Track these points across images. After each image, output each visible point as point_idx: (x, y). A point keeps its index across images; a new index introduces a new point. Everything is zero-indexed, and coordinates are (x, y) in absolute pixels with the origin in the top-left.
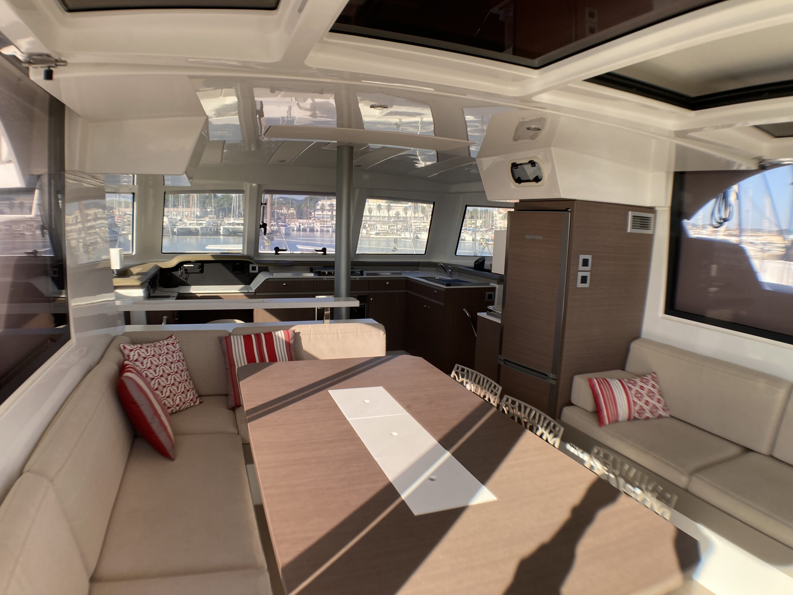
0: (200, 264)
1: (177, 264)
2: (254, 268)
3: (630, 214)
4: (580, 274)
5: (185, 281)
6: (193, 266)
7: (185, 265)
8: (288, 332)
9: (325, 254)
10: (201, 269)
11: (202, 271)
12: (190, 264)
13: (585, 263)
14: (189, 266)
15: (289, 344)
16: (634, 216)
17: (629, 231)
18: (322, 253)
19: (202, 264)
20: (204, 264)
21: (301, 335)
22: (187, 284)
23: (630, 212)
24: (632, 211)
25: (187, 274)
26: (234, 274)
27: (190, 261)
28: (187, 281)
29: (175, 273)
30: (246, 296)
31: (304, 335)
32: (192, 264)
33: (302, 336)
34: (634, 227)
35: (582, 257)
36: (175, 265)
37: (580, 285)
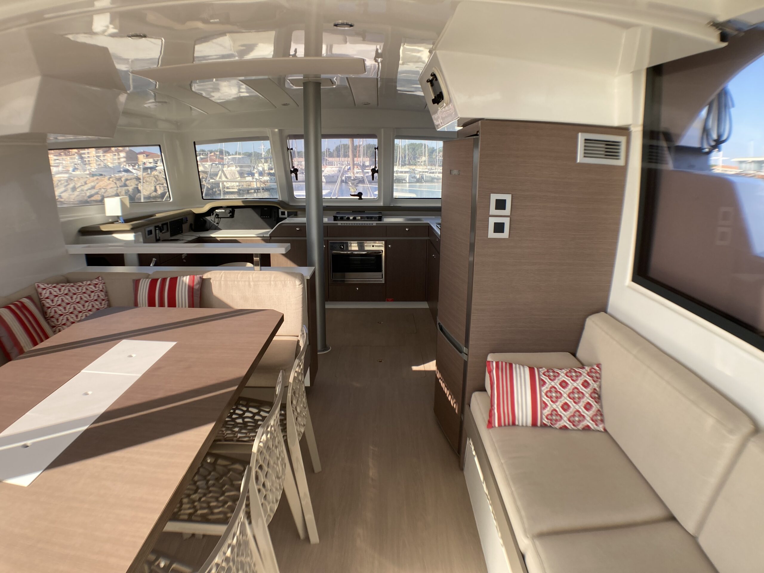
0: (231, 209)
1: (208, 209)
2: (283, 213)
3: (581, 137)
4: (492, 221)
5: (217, 225)
6: (224, 211)
7: (216, 211)
8: (194, 278)
9: (361, 198)
10: (231, 214)
11: (232, 216)
12: (222, 210)
13: (501, 205)
14: (221, 211)
15: (193, 288)
16: (586, 140)
17: (578, 161)
18: (358, 197)
19: (232, 210)
20: (235, 209)
21: (211, 281)
22: (219, 228)
23: (580, 134)
24: (582, 131)
25: (219, 219)
26: (261, 218)
27: (222, 207)
28: (218, 225)
29: (208, 218)
30: (263, 240)
31: (214, 281)
32: (223, 210)
33: (213, 282)
34: (586, 154)
35: (494, 197)
36: (207, 211)
37: (491, 234)
